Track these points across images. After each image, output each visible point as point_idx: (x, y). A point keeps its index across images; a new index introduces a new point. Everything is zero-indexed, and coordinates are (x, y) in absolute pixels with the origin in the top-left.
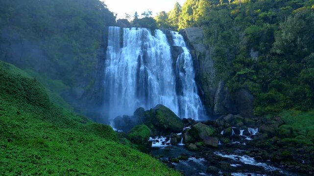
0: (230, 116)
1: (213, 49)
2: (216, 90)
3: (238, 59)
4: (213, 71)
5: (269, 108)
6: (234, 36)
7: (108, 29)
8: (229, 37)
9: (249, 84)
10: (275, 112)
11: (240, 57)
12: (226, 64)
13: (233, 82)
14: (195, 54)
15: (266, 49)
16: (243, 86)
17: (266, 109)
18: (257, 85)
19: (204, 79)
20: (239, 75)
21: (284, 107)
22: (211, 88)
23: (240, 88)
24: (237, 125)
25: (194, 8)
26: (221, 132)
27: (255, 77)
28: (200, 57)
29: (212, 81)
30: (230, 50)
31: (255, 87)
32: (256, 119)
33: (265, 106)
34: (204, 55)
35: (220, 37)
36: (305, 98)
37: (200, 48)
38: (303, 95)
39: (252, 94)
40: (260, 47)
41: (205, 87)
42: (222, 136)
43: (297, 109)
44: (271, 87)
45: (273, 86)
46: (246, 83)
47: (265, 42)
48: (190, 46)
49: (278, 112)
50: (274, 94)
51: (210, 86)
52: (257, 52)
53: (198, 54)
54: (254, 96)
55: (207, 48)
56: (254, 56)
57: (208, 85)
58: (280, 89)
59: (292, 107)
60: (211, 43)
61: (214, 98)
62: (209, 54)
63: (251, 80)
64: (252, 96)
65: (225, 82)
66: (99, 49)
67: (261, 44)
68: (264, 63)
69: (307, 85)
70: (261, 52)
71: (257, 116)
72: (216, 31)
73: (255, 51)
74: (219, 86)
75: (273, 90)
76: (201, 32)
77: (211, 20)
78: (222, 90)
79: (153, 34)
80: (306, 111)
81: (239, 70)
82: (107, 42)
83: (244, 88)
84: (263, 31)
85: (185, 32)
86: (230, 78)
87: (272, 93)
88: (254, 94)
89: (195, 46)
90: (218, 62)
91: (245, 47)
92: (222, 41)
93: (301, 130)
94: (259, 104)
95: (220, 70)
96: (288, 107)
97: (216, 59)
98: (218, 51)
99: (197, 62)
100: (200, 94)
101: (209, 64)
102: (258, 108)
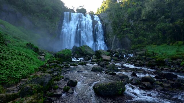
0: (119, 49)
1: (112, 21)
2: (113, 39)
3: (123, 24)
4: (112, 31)
5: (139, 45)
6: (122, 15)
7: (64, 13)
8: (120, 16)
9: (128, 34)
10: (142, 47)
11: (125, 23)
12: (118, 28)
13: (121, 35)
14: (104, 24)
15: (138, 18)
16: (125, 36)
17: (137, 46)
18: (133, 35)
19: (107, 35)
20: (124, 31)
21: (147, 44)
22: (110, 39)
23: (124, 37)
24: (122, 53)
25: (104, 7)
26: (113, 55)
27: (132, 31)
28: (105, 25)
29: (111, 36)
30: (120, 21)
31: (132, 36)
32: (132, 51)
33: (137, 45)
34: (108, 24)
35: (115, 15)
36: (159, 38)
37: (106, 21)
38: (158, 37)
39: (130, 39)
40: (134, 18)
41: (108, 39)
42: (114, 57)
43: (154, 44)
44: (140, 36)
45: (141, 35)
46: (127, 34)
47: (137, 15)
48: (101, 20)
49: (144, 47)
50: (141, 39)
51: (110, 38)
52: (133, 21)
53: (105, 24)
54: (131, 40)
55: (109, 21)
56: (131, 22)
57: (109, 37)
58: (144, 36)
59: (151, 43)
60: (111, 19)
61: (112, 43)
62: (110, 24)
63: (130, 33)
64: (130, 41)
65: (117, 35)
66: (59, 21)
67: (135, 16)
68: (136, 25)
69: (160, 32)
70: (135, 21)
71: (132, 50)
72: (113, 12)
73: (132, 20)
74: (114, 38)
75: (141, 36)
76: (107, 14)
77: (111, 8)
78: (116, 39)
79: (85, 15)
80: (159, 45)
81: (124, 29)
82: (63, 18)
83: (126, 37)
84: (136, 11)
85: (99, 15)
86: (119, 34)
87: (141, 38)
88: (131, 39)
89: (103, 20)
90: (114, 27)
91: (127, 19)
92: (117, 17)
93: (158, 53)
94: (134, 44)
95: (115, 30)
96: (149, 44)
97: (113, 25)
98: (114, 22)
99: (104, 27)
100: (105, 41)
101: (110, 28)
102: (133, 46)
